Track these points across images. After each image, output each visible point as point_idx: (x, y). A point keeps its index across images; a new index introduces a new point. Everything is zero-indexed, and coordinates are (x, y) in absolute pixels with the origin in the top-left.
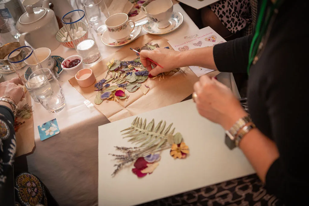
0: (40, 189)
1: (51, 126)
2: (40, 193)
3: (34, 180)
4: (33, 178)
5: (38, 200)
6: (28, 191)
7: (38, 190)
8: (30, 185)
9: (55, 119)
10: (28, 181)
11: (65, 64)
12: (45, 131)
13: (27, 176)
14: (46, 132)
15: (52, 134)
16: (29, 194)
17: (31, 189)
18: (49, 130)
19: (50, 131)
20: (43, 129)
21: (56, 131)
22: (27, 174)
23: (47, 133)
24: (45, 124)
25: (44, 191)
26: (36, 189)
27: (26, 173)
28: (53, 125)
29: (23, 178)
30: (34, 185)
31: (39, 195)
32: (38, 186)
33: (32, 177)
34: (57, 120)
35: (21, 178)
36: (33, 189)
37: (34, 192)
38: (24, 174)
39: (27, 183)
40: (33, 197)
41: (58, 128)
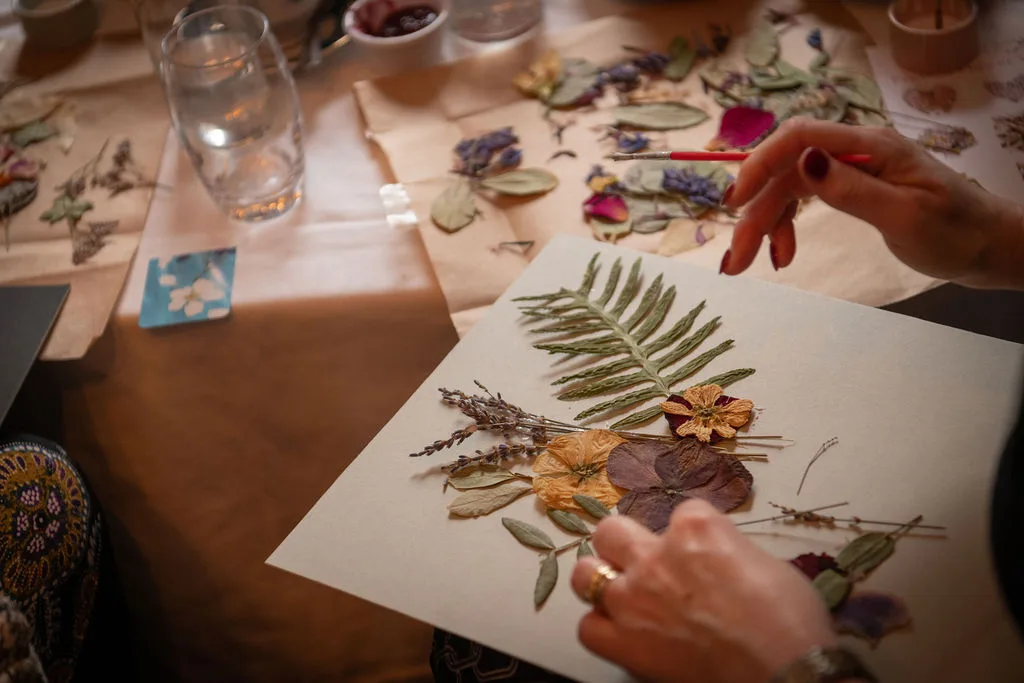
0: (74, 531)
1: (204, 274)
2: (69, 548)
3: (64, 483)
4: (63, 476)
5: (48, 575)
6: (14, 524)
7: (62, 531)
8: (36, 502)
9: (233, 251)
10: (33, 482)
11: (365, 16)
12: (172, 288)
13: (38, 460)
14: (174, 295)
15: (194, 311)
16: (15, 536)
17: (31, 523)
18: (187, 291)
19: (192, 297)
20: (166, 280)
21: (216, 304)
22: (41, 452)
23: (177, 299)
24: (182, 259)
25: (93, 542)
26: (53, 527)
27: (37, 449)
28: (216, 273)
29: (15, 462)
30: (53, 505)
31: (62, 557)
32: (70, 518)
33: (59, 472)
34: (240, 259)
35: (7, 461)
36: (41, 520)
37: (44, 535)
38: (29, 448)
39: (26, 488)
40: (27, 556)
41: (229, 295)
